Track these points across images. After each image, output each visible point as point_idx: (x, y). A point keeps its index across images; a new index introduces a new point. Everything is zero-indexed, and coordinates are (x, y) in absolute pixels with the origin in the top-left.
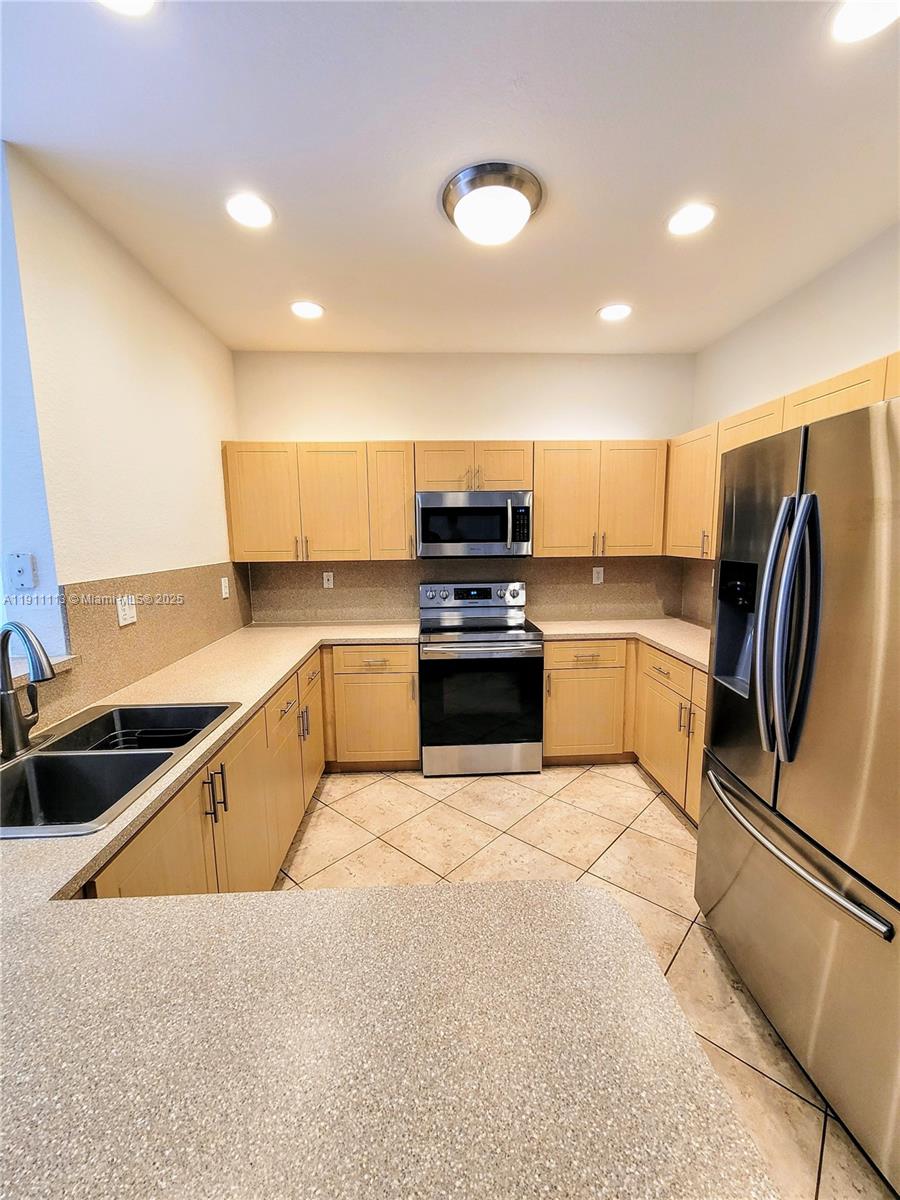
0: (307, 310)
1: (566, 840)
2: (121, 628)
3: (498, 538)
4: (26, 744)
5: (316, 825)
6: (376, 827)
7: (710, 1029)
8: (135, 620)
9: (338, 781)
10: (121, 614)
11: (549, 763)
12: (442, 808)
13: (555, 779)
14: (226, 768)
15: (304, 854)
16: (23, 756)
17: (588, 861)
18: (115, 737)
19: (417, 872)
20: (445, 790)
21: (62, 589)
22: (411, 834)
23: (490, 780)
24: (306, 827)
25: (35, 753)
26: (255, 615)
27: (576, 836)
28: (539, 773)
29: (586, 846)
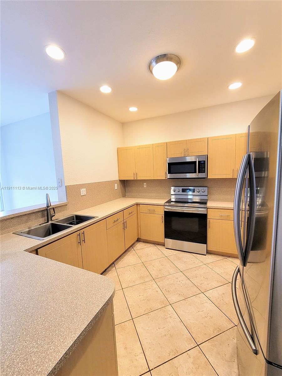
0: (133, 109)
1: (202, 280)
2: (82, 196)
3: (194, 172)
4: (51, 220)
5: (129, 255)
6: (143, 260)
7: (217, 365)
8: (85, 194)
9: (141, 244)
10: (81, 192)
11: (209, 252)
12: (165, 259)
13: (210, 258)
14: (85, 232)
15: (122, 262)
16: (50, 222)
17: (205, 290)
18: (74, 221)
19: (147, 275)
20: (170, 254)
21: (66, 186)
22: (152, 264)
23: (186, 254)
24: (126, 255)
25: (53, 222)
26: (127, 194)
27: (206, 280)
28: (205, 255)
29: (208, 284)
